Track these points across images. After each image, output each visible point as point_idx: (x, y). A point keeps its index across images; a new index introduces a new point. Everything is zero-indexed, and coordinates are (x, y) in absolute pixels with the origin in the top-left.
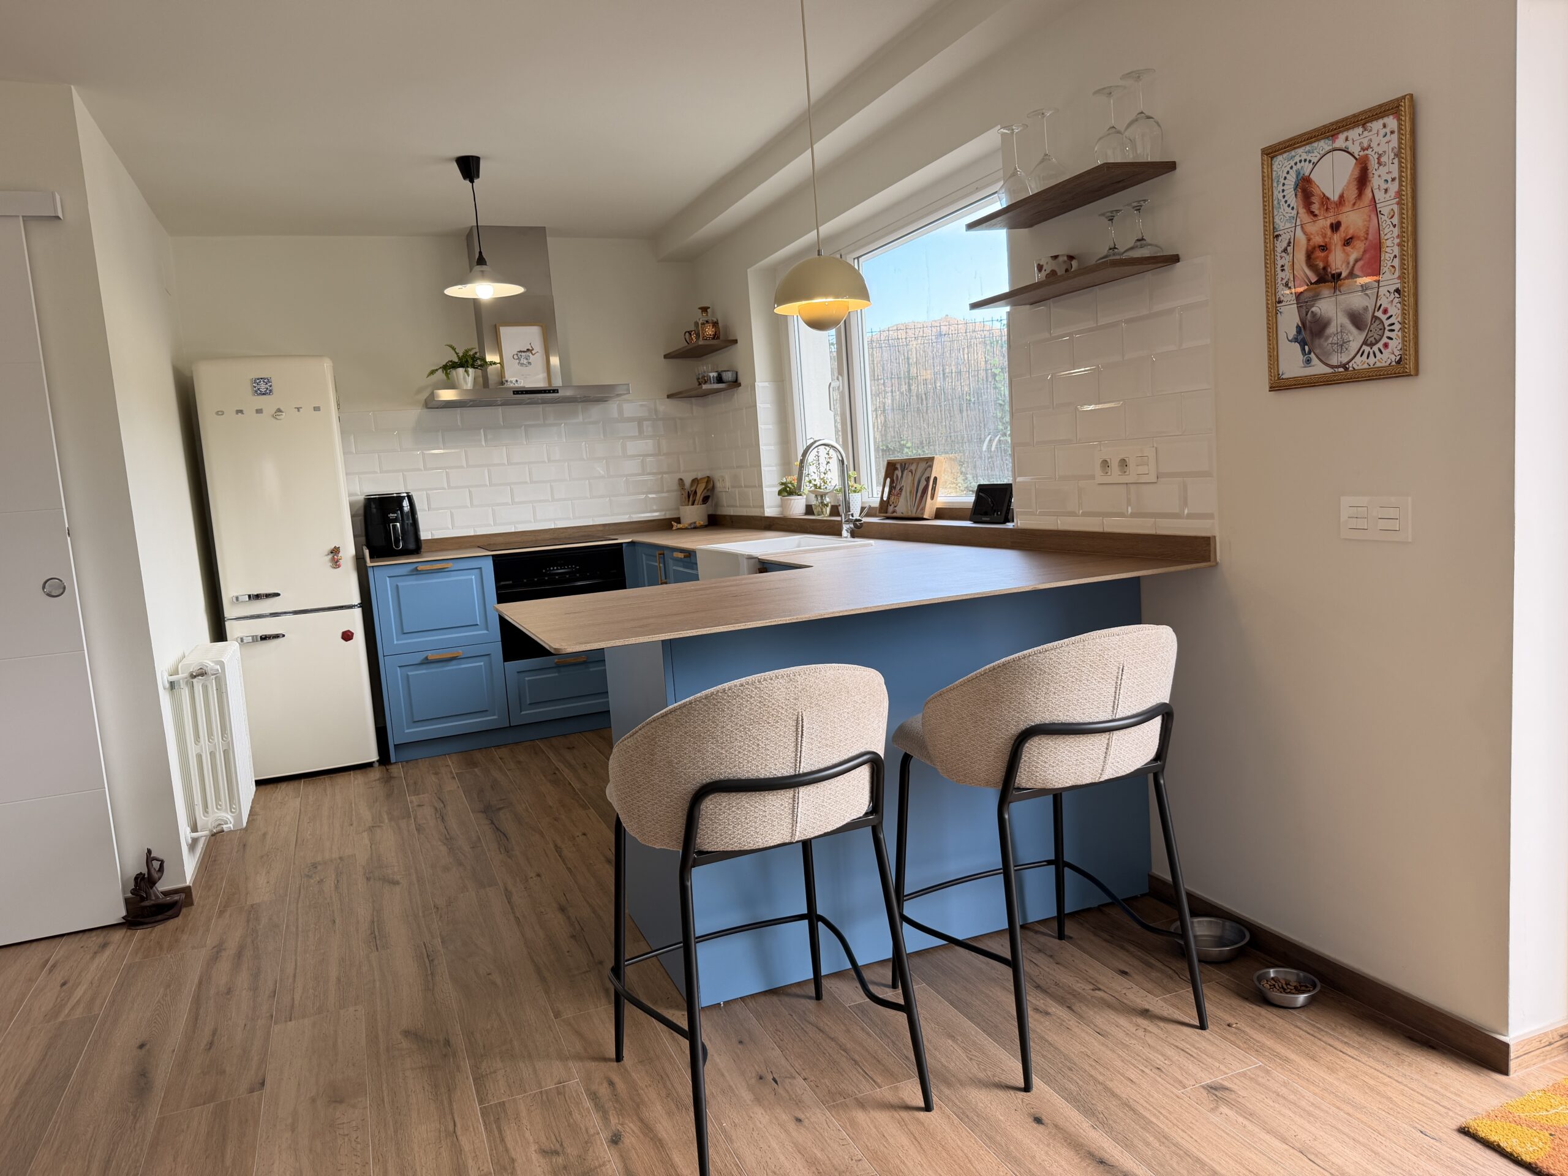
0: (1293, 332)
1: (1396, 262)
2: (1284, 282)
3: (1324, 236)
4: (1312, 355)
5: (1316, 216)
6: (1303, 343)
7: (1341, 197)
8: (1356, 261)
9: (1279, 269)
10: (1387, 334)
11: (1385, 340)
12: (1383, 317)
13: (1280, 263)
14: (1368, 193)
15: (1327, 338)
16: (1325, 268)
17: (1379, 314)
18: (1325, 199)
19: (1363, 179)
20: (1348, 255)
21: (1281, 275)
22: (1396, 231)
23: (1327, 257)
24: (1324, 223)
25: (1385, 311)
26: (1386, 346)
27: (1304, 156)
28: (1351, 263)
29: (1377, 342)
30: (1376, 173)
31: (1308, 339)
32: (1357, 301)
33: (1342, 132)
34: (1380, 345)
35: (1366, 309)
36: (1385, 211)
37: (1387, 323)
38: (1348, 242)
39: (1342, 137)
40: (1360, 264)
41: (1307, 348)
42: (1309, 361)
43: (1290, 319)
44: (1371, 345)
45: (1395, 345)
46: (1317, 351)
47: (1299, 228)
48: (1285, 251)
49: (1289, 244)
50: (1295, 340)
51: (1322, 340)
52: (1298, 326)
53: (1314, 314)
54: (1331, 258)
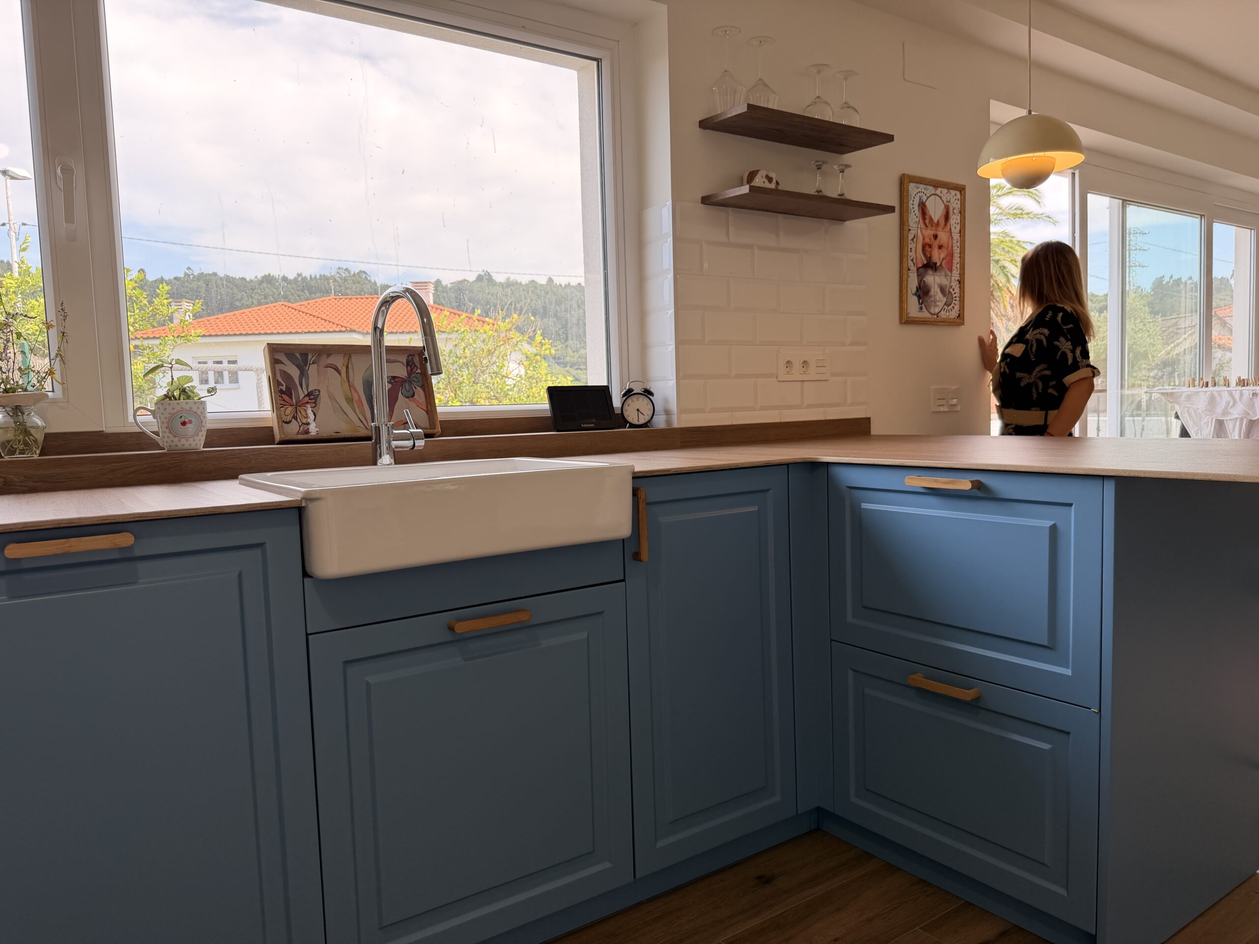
0: (914, 290)
1: (958, 266)
2: (911, 258)
3: (930, 240)
4: (923, 305)
5: (927, 226)
6: (919, 297)
7: (938, 221)
8: (943, 259)
9: (909, 250)
10: (954, 302)
11: (953, 305)
12: (953, 293)
13: (910, 246)
14: (949, 224)
15: (930, 297)
16: (930, 258)
17: (951, 290)
18: (931, 219)
19: (947, 217)
20: (940, 254)
21: (910, 254)
22: (959, 251)
23: (931, 252)
24: (930, 232)
25: (953, 290)
26: (953, 307)
27: (923, 190)
28: (941, 259)
29: (950, 305)
30: (952, 217)
31: (921, 296)
32: (945, 281)
33: (940, 187)
34: (951, 307)
35: (946, 286)
36: (955, 238)
37: (954, 296)
38: (940, 247)
39: (939, 190)
40: (944, 261)
41: (921, 301)
42: (921, 308)
43: (913, 282)
44: (948, 306)
45: (957, 307)
46: (926, 304)
47: (919, 230)
48: (912, 240)
49: (915, 236)
50: (915, 294)
51: (928, 298)
52: (917, 287)
53: (924, 282)
54: (933, 253)
